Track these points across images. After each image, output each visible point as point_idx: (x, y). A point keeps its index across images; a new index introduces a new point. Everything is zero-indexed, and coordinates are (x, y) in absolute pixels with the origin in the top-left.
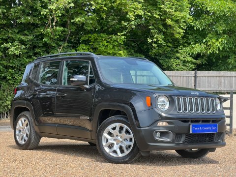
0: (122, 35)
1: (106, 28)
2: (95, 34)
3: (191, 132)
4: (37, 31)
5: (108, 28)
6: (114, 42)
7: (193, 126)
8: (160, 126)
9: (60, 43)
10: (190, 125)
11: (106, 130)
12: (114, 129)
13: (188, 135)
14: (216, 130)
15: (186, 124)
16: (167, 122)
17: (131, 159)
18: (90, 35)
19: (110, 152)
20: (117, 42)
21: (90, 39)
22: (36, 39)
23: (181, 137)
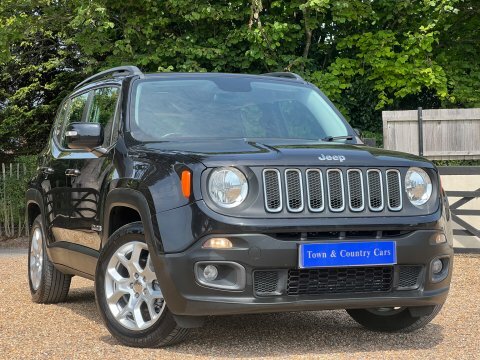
0: (430, 31)
1: (390, 17)
2: (367, 34)
3: (301, 266)
4: (234, 36)
5: (396, 17)
6: (411, 48)
7: (307, 248)
8: (210, 250)
9: (285, 58)
10: (298, 245)
11: (113, 261)
12: (129, 256)
13: (294, 272)
14: (389, 258)
15: (289, 244)
16: (228, 238)
17: (164, 335)
18: (356, 37)
19: (120, 317)
20: (418, 47)
21: (358, 45)
22: (233, 54)
23: (275, 279)
